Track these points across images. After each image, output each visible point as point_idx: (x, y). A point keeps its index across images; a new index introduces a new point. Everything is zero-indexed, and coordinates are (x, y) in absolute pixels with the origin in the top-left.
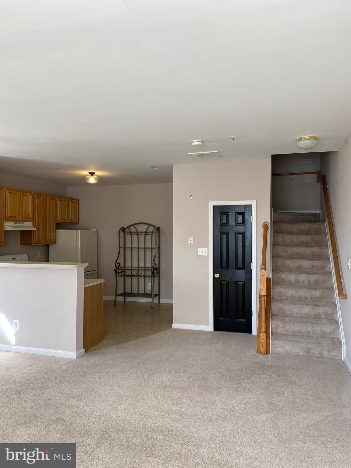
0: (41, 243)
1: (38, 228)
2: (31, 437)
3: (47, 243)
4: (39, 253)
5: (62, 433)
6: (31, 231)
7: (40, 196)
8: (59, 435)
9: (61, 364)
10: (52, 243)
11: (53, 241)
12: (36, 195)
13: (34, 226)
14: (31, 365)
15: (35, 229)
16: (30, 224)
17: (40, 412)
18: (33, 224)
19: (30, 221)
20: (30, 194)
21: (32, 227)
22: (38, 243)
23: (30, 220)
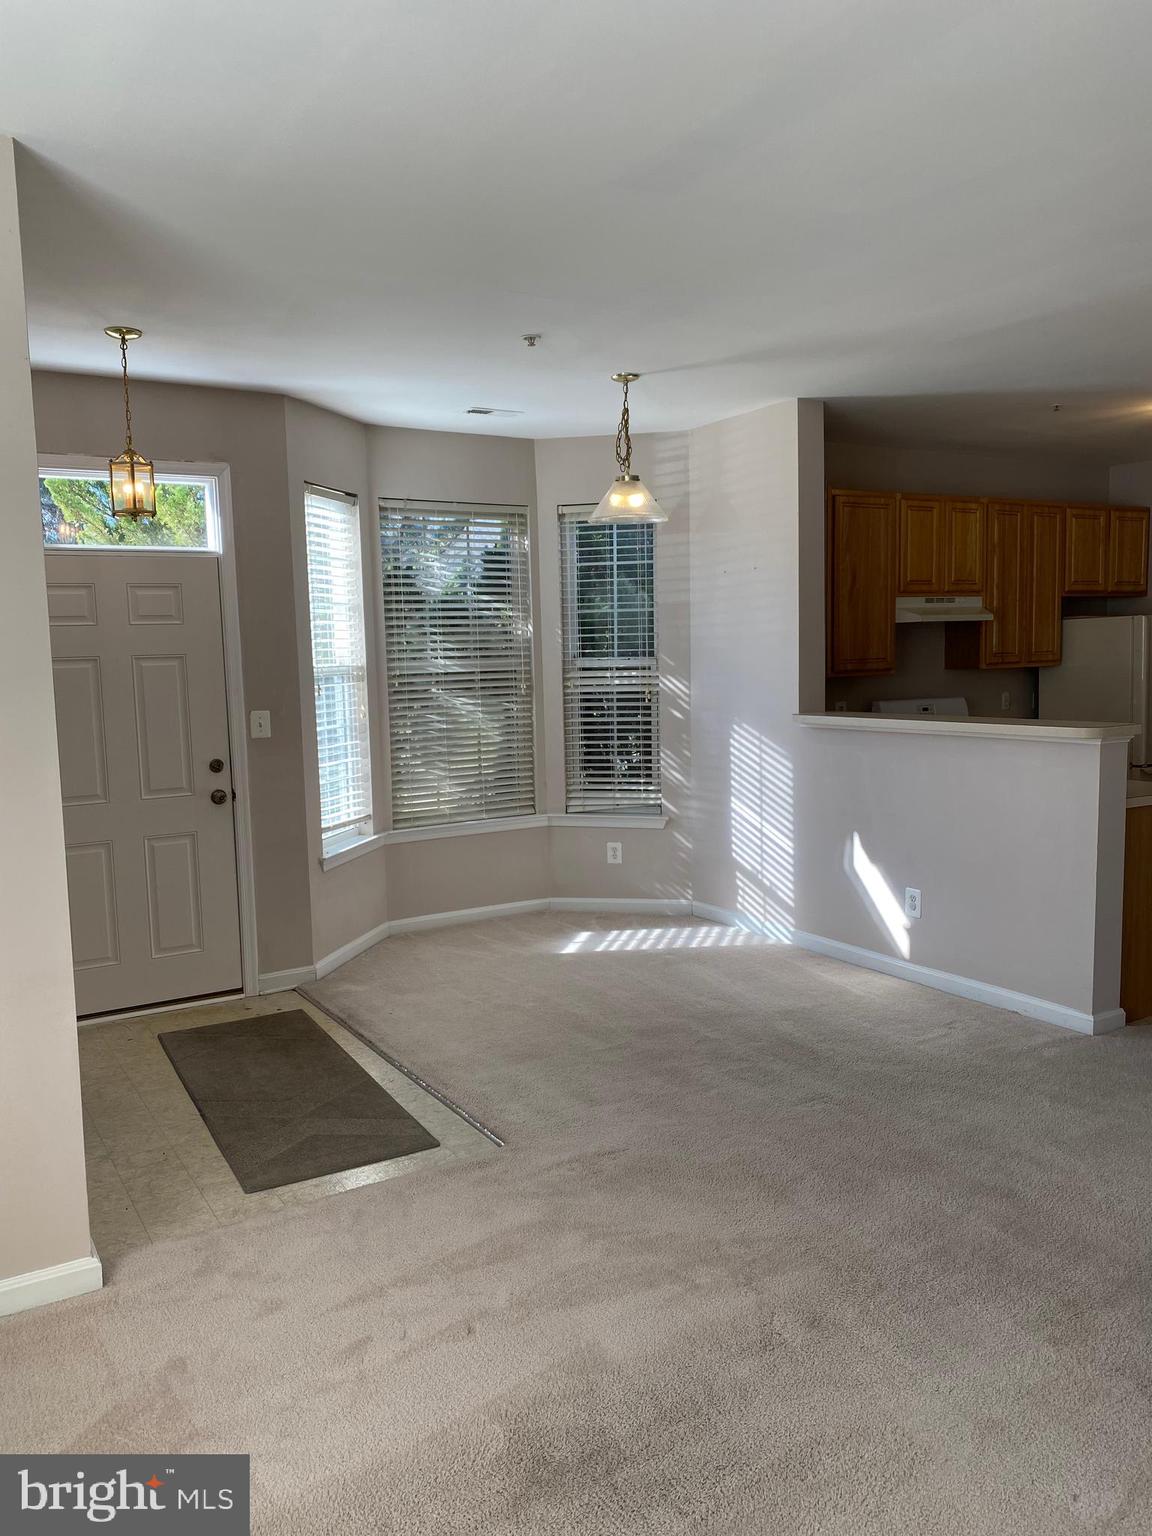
0: (1009, 663)
1: (1001, 616)
2: (915, 1210)
3: (1030, 662)
4: (1005, 696)
5: (1004, 1226)
6: (978, 624)
7: (1007, 508)
8: (995, 1230)
9: (1040, 1040)
10: (1047, 661)
11: (1050, 657)
12: (997, 507)
13: (988, 608)
14: (950, 1025)
15: (990, 617)
16: (976, 602)
17: (952, 1153)
18: (985, 602)
19: (976, 593)
20: (974, 506)
21: (981, 613)
22: (1002, 663)
23: (975, 587)
